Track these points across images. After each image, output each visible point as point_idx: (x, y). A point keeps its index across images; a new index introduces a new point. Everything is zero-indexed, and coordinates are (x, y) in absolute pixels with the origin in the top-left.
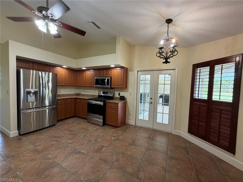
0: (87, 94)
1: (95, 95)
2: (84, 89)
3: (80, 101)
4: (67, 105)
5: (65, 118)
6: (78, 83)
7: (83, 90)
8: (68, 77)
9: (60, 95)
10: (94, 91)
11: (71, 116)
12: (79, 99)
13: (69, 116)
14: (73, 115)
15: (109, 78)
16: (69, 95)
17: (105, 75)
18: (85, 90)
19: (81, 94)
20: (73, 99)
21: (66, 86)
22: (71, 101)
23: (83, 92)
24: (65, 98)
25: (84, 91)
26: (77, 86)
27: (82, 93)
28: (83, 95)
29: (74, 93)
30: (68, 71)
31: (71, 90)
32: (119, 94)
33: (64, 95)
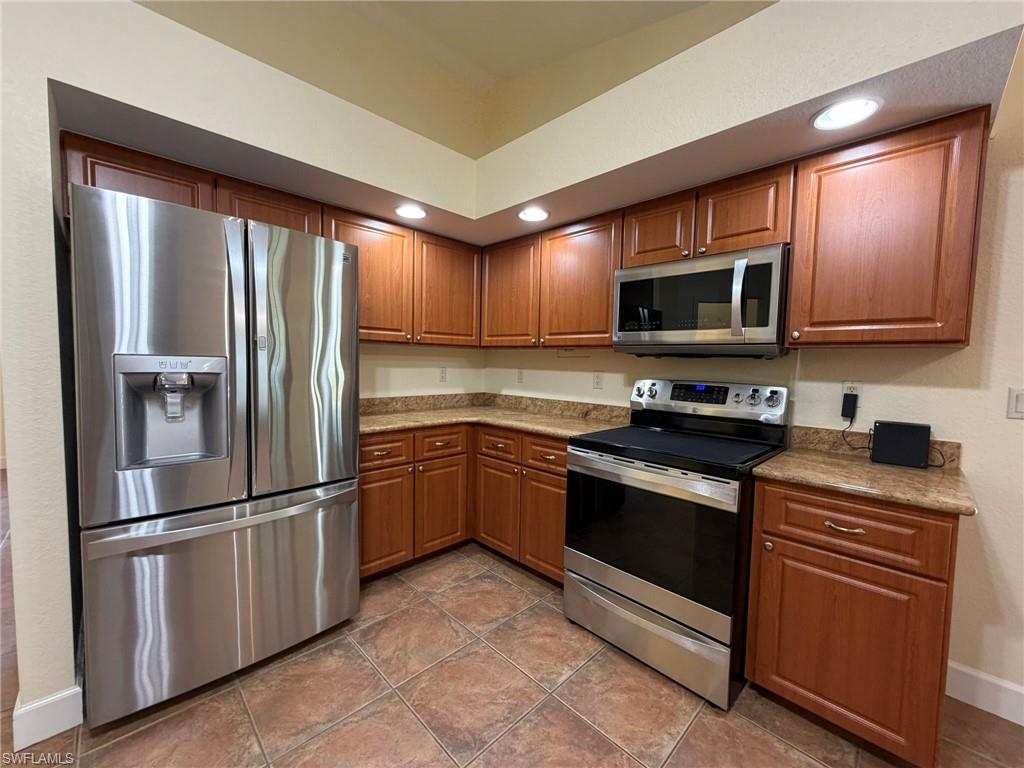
0: (542, 400)
1: (596, 407)
2: (520, 368)
3: (501, 450)
4: (423, 471)
5: (410, 558)
6: (485, 332)
7: (515, 371)
8: (429, 288)
9: (387, 404)
10: (588, 377)
11: (448, 541)
12: (495, 432)
13: (437, 544)
14: (459, 533)
15: (774, 257)
16: (435, 403)
17: (714, 239)
18: (525, 372)
19: (499, 401)
20: (463, 428)
21: (419, 344)
22: (447, 445)
23: (511, 387)
24: (412, 424)
25: (520, 380)
26: (480, 347)
27: (504, 392)
28: (516, 405)
29: (460, 391)
30: (430, 246)
31: (449, 370)
32: (850, 407)
33: (409, 405)
